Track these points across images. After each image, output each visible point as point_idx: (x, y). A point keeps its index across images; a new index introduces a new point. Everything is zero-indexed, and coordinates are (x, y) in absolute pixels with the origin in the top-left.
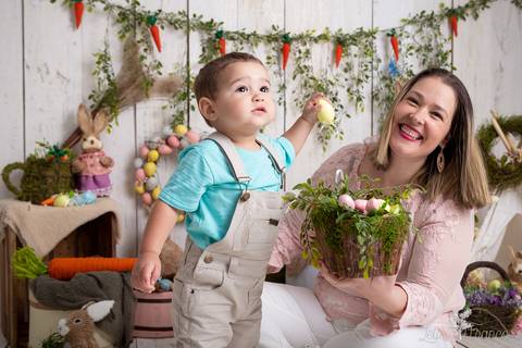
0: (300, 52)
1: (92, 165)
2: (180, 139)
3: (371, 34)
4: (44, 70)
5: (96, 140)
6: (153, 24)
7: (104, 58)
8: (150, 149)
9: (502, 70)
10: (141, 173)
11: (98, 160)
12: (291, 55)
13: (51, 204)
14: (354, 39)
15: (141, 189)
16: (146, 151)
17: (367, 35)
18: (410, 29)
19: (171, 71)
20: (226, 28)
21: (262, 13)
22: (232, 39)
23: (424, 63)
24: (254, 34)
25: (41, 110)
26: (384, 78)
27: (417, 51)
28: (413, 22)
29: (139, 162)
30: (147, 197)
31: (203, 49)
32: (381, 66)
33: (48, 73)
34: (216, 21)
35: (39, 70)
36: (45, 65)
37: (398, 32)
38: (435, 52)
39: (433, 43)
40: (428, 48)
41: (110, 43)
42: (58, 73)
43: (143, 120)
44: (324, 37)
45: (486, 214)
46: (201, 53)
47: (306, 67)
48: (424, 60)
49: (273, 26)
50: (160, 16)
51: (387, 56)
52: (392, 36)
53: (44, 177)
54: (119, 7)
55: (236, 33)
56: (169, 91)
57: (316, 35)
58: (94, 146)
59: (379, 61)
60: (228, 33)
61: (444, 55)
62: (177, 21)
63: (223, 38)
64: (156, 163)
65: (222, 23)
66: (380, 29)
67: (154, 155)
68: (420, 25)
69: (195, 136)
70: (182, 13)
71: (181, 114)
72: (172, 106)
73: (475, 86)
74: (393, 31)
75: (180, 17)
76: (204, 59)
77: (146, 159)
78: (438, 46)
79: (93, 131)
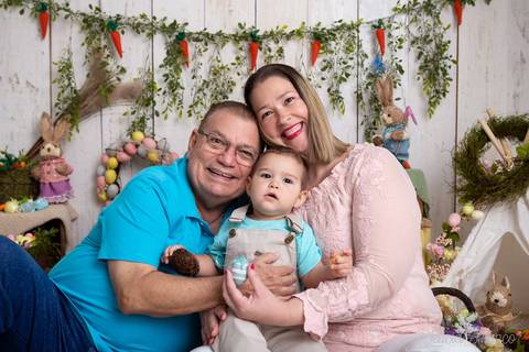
0: (270, 50)
1: (48, 173)
2: (137, 146)
3: (354, 27)
4: (15, 79)
5: (52, 147)
6: (114, 30)
7: (66, 68)
8: (110, 156)
9: (523, 61)
10: (102, 179)
11: (54, 167)
12: (260, 53)
13: (3, 211)
14: (332, 34)
15: (103, 196)
16: (106, 158)
17: (349, 28)
18: (403, 18)
19: (135, 77)
20: (188, 29)
21: (231, 11)
22: (197, 40)
23: (419, 58)
24: (220, 34)
25: (12, 118)
26: (370, 76)
27: (413, 43)
28: (405, 10)
29: (101, 170)
31: (168, 53)
32: (368, 63)
33: (18, 82)
34: (180, 22)
35: (10, 80)
36: (16, 75)
37: (386, 24)
38: (433, 44)
39: (431, 34)
40: (426, 40)
41: (73, 50)
42: (28, 83)
43: (105, 129)
44: (299, 33)
45: (470, 232)
46: (165, 56)
48: (421, 53)
49: (240, 24)
50: (123, 21)
51: (374, 51)
52: (379, 27)
53: (2, 184)
54: (83, 14)
55: (200, 33)
56: (132, 97)
57: (288, 31)
58: (51, 153)
59: (366, 56)
60: (191, 34)
61: (441, 47)
62: (139, 24)
63: (186, 39)
64: (117, 170)
65: (187, 24)
66: (364, 20)
67: (113, 162)
68: (414, 13)
69: (151, 143)
70: (143, 16)
71: (142, 120)
72: (133, 113)
73: (487, 81)
74: (380, 21)
75: (141, 21)
76: (167, 62)
77: (106, 167)
78: (435, 36)
79: (53, 138)
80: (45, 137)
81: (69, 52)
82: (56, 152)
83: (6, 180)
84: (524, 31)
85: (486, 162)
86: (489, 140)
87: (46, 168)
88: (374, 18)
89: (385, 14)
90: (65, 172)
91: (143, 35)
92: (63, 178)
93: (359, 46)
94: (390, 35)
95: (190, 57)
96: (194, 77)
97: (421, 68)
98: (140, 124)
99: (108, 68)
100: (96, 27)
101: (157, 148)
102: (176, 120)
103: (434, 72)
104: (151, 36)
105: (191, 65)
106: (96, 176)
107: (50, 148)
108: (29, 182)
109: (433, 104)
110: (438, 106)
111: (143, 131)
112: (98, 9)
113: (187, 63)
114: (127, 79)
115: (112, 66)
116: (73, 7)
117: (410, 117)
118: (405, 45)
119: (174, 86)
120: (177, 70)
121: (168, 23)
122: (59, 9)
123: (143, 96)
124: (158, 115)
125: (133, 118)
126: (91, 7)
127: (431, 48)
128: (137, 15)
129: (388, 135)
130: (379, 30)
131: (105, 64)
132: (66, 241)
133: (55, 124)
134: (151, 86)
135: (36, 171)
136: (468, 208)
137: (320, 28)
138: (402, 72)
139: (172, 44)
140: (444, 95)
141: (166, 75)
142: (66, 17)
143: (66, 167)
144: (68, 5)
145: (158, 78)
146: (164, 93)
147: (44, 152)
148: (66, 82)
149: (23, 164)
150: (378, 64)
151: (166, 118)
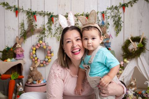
0: (75, 20)
1: (18, 52)
2: (40, 44)
3: (97, 13)
4: (9, 28)
6: (35, 15)
7: (23, 25)
8: (34, 47)
9: (141, 22)
10: (32, 53)
11: (19, 50)
13: (6, 61)
15: (32, 57)
18: (109, 11)
19: (40, 27)
20: (53, 14)
21: (65, 9)
22: (56, 17)
23: (114, 21)
27: (112, 17)
28: (110, 9)
29: (31, 51)
30: (34, 59)
31: (48, 20)
32: (100, 22)
33: (10, 28)
34: (51, 13)
35: (8, 28)
36: (10, 27)
37: (105, 12)
38: (117, 18)
40: (115, 16)
42: (13, 29)
43: (32, 40)
44: (82, 15)
46: (48, 21)
47: (77, 24)
48: (114, 20)
49: (67, 13)
50: (37, 12)
51: (102, 19)
52: (103, 13)
53: (6, 54)
54: (27, 11)
55: (56, 15)
56: (39, 32)
57: (79, 14)
58: (19, 47)
59: (100, 21)
60: (54, 16)
61: (119, 18)
62: (41, 13)
63: (53, 17)
64: (36, 51)
65: (53, 13)
66: (99, 12)
67: (35, 49)
68: (112, 9)
69: (44, 44)
70: (42, 11)
71: (42, 38)
72: (40, 36)
73: (132, 27)
74: (103, 12)
75: (42, 12)
76: (48, 23)
77: (33, 50)
78: (118, 16)
79: (19, 43)
80: (17, 42)
81: (23, 21)
82: (20, 46)
83: (7, 53)
84: (141, 14)
85: (130, 48)
86: (131, 42)
87: (17, 50)
88: (102, 11)
89: (105, 10)
90: (22, 51)
91: (42, 16)
92: (22, 53)
93: (98, 18)
94: (106, 15)
95: (54, 21)
96: (55, 27)
97: (114, 24)
98: (41, 39)
99: (33, 24)
100: (30, 14)
101: (46, 45)
102: (51, 38)
103: (118, 25)
104: (44, 16)
105: (54, 23)
106: (30, 52)
107: (18, 45)
108: (13, 54)
109: (117, 33)
110: (119, 34)
111: (42, 41)
112: (31, 9)
113: (53, 23)
114: (38, 28)
115: (34, 24)
116: (24, 9)
117: (111, 37)
118: (110, 18)
119: (50, 29)
120: (51, 25)
121: (48, 13)
122: (21, 9)
123: (42, 32)
124: (46, 36)
125: (40, 37)
126: (29, 9)
127: (117, 19)
128: (40, 11)
129: (105, 41)
130: (103, 14)
131: (32, 23)
132: (22, 69)
133: (20, 39)
134: (44, 29)
135: (15, 51)
136: (125, 60)
137: (88, 14)
138: (109, 25)
139: (50, 18)
140: (120, 31)
141: (48, 26)
142: (22, 12)
143: (23, 50)
144: (23, 8)
145: (46, 27)
146: (47, 31)
147: (17, 46)
148: (23, 28)
149: (12, 49)
150: (103, 23)
151: (48, 37)
